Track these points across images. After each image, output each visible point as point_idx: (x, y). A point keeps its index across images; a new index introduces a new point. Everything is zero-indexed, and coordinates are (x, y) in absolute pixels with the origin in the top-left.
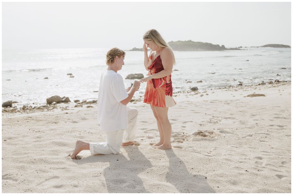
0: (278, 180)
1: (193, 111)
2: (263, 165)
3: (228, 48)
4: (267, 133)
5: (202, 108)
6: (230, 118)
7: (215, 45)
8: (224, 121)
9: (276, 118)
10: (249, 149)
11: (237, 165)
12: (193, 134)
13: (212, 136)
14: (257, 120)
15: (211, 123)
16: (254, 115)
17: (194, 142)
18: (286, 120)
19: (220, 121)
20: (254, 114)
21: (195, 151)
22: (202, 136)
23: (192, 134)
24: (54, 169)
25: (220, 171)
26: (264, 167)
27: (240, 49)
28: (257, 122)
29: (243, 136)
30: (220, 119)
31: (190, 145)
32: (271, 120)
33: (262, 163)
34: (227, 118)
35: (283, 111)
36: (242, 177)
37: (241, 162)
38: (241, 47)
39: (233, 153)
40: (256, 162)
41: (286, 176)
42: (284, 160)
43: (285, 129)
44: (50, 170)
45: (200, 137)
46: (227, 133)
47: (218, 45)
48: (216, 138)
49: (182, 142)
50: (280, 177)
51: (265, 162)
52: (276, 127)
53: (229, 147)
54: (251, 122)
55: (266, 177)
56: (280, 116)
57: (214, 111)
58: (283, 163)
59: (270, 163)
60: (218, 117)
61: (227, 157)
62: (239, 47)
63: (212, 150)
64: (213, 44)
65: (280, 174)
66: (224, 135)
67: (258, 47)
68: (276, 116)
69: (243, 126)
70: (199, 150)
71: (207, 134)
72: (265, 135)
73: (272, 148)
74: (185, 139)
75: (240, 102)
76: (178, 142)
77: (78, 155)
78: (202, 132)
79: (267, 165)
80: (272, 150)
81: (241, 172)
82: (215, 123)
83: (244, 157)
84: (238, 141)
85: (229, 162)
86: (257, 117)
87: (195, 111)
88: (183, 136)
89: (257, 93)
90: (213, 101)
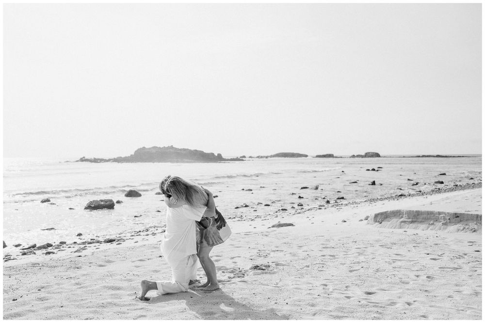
0: (348, 300)
1: (232, 245)
2: (331, 290)
3: (227, 158)
4: (322, 263)
5: (240, 241)
6: (277, 251)
7: (208, 153)
8: (272, 254)
9: (324, 248)
10: (312, 278)
11: (309, 292)
12: (251, 269)
13: (270, 269)
14: (306, 251)
15: (261, 257)
16: (300, 247)
17: (256, 276)
18: (335, 250)
19: (269, 254)
20: (301, 245)
21: (262, 284)
22: (259, 269)
23: (248, 268)
24: (132, 310)
25: (295, 298)
26: (332, 292)
27: (243, 160)
28: (308, 253)
29: (301, 267)
30: (269, 252)
31: (254, 279)
32: (320, 251)
33: (329, 289)
34: (274, 251)
35: (328, 240)
36: (318, 300)
37: (310, 290)
38: (244, 157)
39: (298, 283)
40: (324, 289)
41: (353, 297)
42: (347, 285)
43: (338, 258)
44: (129, 311)
45: (260, 271)
46: (283, 265)
47: (213, 154)
48: (276, 270)
49: (244, 277)
50: (348, 297)
51: (331, 288)
52: (329, 257)
53: (293, 277)
54: (301, 253)
55: (337, 299)
56: (328, 246)
57: (255, 244)
58: (347, 287)
59: (336, 288)
60: (265, 251)
61: (296, 286)
62: (241, 157)
63: (278, 281)
64: (205, 152)
65: (347, 295)
66: (282, 267)
67: (267, 157)
68: (324, 246)
69: (296, 258)
70: (266, 282)
71: (264, 268)
72: (322, 265)
73: (333, 276)
74: (246, 274)
75: (279, 233)
76: (239, 277)
78: (258, 267)
79: (334, 290)
80: (333, 277)
81: (314, 297)
82: (266, 256)
83: (311, 285)
84: (298, 272)
85: (300, 291)
86: (305, 248)
87: (234, 245)
88: (240, 272)
89: (283, 222)
90: (247, 233)
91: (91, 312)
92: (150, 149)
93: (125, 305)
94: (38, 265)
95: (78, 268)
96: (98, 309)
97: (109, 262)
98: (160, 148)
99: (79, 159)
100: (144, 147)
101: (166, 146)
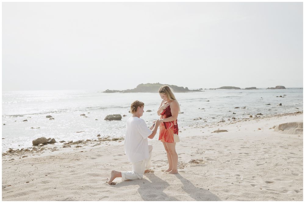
0: (253, 187)
1: (181, 145)
2: (242, 179)
3: (191, 90)
4: (238, 158)
5: (187, 142)
6: (210, 149)
7: (180, 87)
8: (206, 152)
9: (242, 148)
10: (230, 170)
11: (226, 180)
12: (189, 162)
13: (202, 163)
14: (230, 150)
15: (198, 153)
16: (226, 147)
17: (192, 168)
18: (250, 149)
19: (204, 152)
20: (227, 146)
21: (195, 174)
22: (195, 163)
23: (188, 162)
24: (101, 192)
25: (216, 185)
26: (242, 181)
27: (201, 91)
28: (230, 151)
29: (224, 162)
30: (204, 150)
31: (190, 170)
32: (239, 150)
33: (240, 178)
34: (208, 150)
35: (246, 143)
36: (231, 187)
37: (227, 179)
38: (202, 89)
39: (220, 173)
40: (237, 178)
41: (257, 185)
42: (254, 175)
43: (250, 155)
44: (98, 193)
45: (195, 164)
46: (212, 160)
47: (183, 88)
48: (206, 164)
49: (183, 168)
50: (253, 185)
51: (242, 177)
52: (244, 154)
53: (217, 169)
54: (226, 152)
55: (245, 186)
56: (245, 146)
57: (197, 145)
58: (253, 177)
59: (245, 178)
60: (202, 149)
61: (217, 176)
62: (200, 89)
63: (206, 172)
64: (178, 86)
65: (253, 184)
66: (211, 161)
67: (215, 89)
68: (242, 147)
69: (222, 155)
70: (197, 173)
71: (198, 162)
72: (238, 160)
73: (245, 168)
74: (185, 166)
75: (214, 137)
76: (180, 168)
77: (113, 181)
78: (195, 161)
79: (244, 179)
80: (245, 170)
81: (229, 184)
82: (202, 153)
83: (228, 175)
84: (221, 165)
85: (220, 179)
86: (229, 148)
87: (183, 145)
88: (182, 164)
89: (221, 129)
90: (194, 137)
91: (72, 193)
92: (146, 84)
93: (97, 188)
94: (53, 157)
95: (78, 160)
96: (78, 191)
97: (99, 156)
98: (151, 84)
99: (105, 91)
100: (142, 84)
101: (155, 83)
